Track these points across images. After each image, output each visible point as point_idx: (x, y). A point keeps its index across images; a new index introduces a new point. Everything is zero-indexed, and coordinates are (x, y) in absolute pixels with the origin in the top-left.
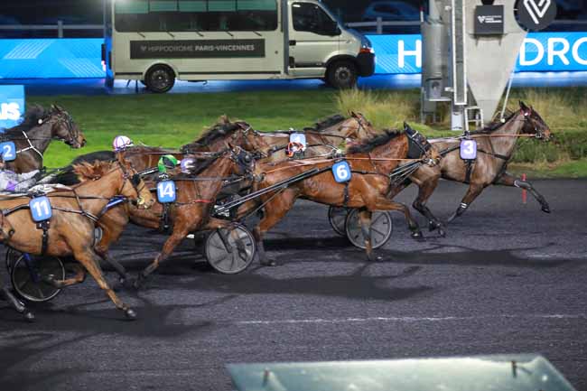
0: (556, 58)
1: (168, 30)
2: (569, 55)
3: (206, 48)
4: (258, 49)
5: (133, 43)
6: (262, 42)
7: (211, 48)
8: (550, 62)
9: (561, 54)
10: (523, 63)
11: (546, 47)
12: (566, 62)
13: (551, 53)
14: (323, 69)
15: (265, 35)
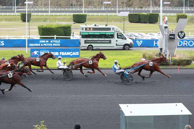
0: (185, 45)
1: (92, 38)
2: (188, 44)
3: (99, 42)
4: (110, 42)
5: (85, 41)
6: (111, 40)
7: (100, 42)
8: (184, 45)
9: (186, 44)
10: (178, 45)
11: (183, 42)
12: (187, 45)
13: (184, 44)
14: (123, 46)
15: (111, 39)
